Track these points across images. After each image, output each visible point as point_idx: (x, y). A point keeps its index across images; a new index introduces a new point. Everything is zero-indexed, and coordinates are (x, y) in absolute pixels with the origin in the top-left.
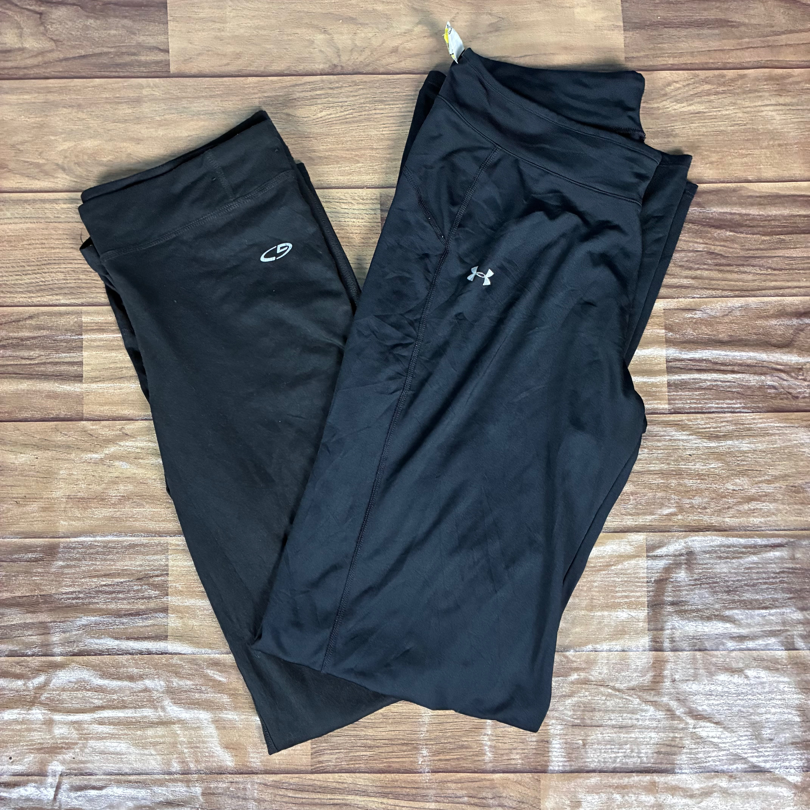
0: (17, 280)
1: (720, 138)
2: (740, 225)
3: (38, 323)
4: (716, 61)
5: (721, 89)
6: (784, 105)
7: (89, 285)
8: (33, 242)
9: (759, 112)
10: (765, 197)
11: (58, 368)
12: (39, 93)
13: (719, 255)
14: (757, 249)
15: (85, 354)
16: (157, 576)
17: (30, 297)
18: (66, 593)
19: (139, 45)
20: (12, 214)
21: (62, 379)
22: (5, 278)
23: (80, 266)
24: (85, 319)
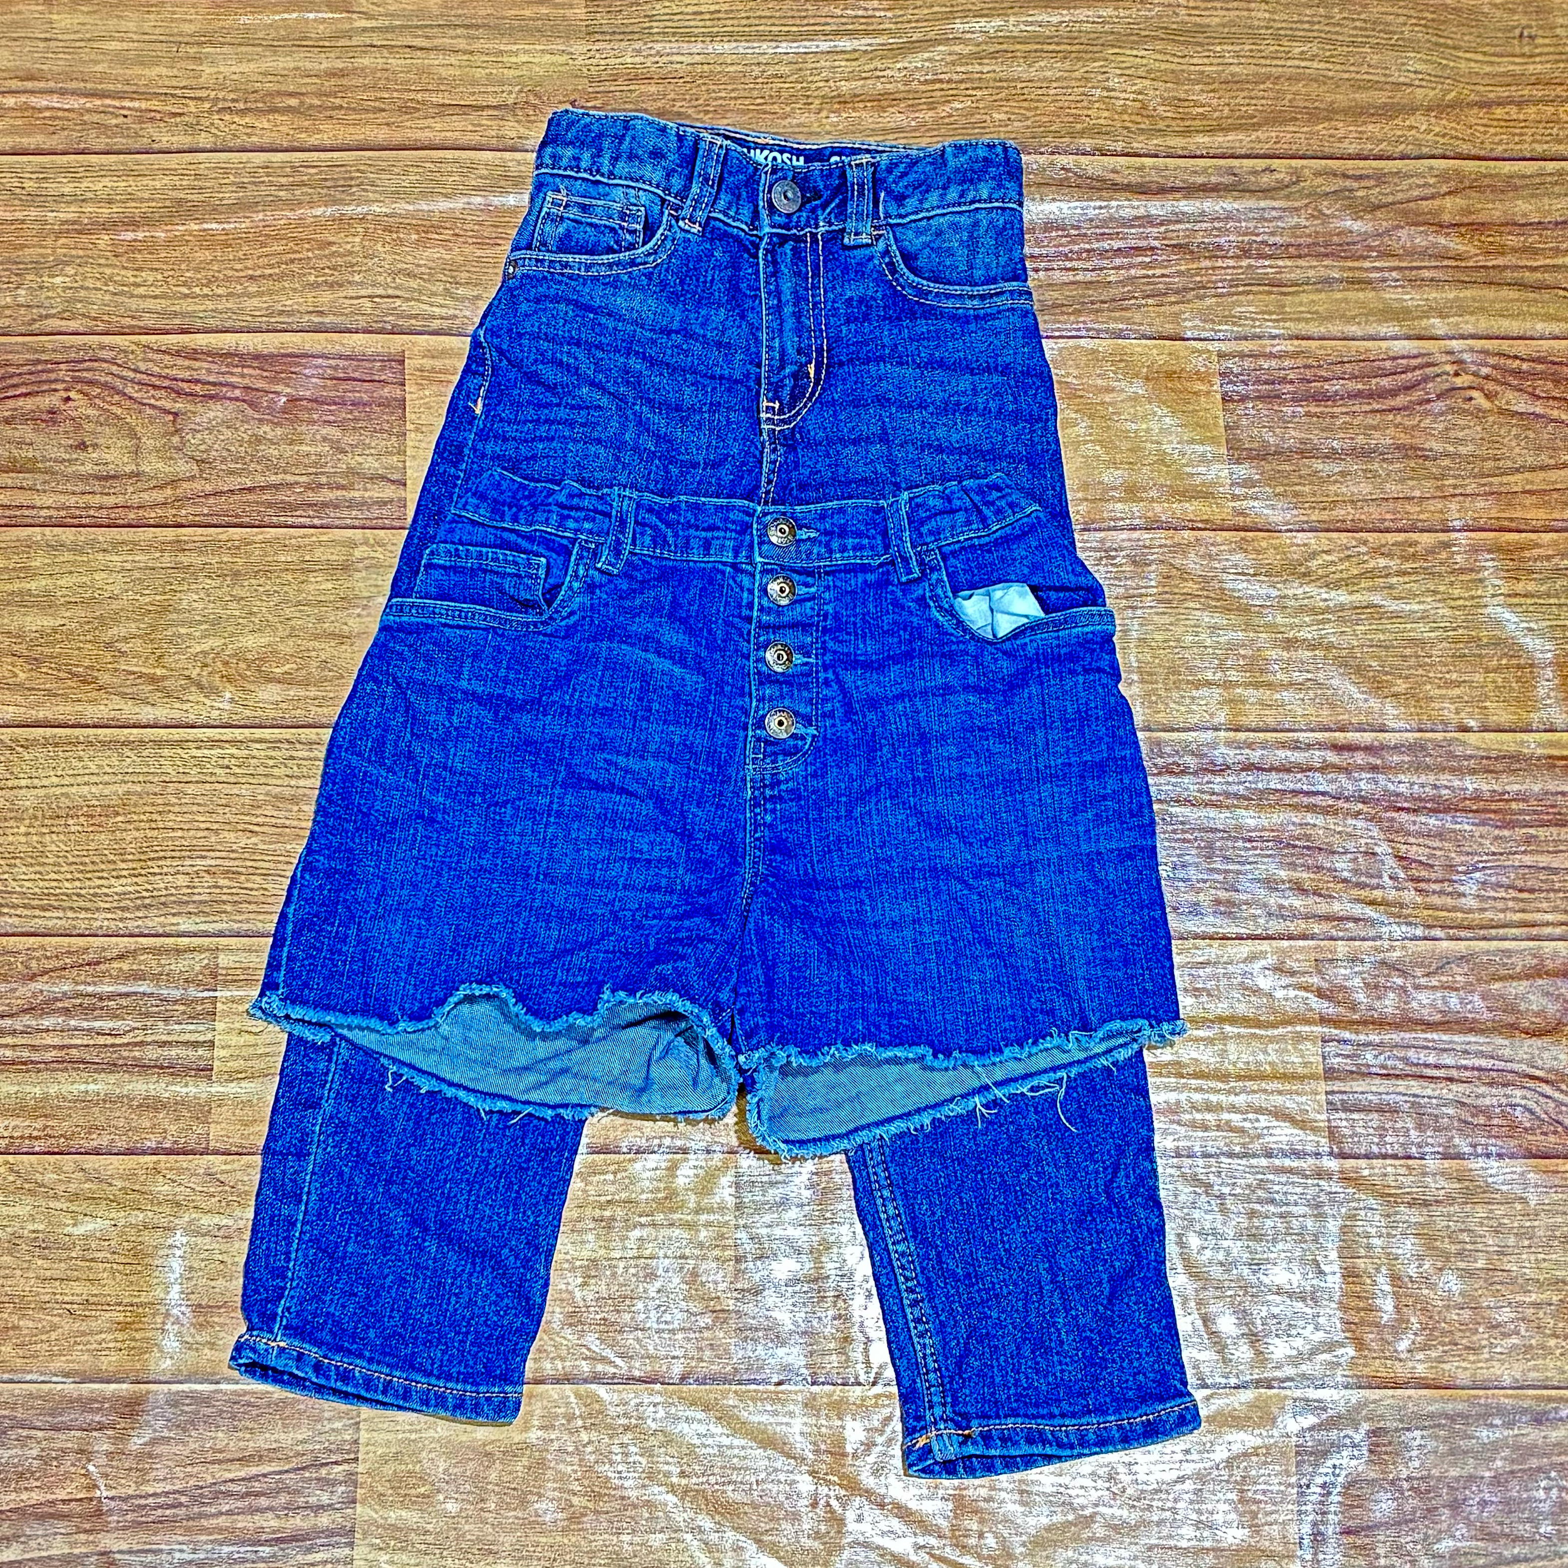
0: (99, 887)
1: (1408, 652)
2: (1452, 808)
3: (135, 967)
4: (1399, 516)
5: (1408, 566)
6: (1525, 596)
7: (236, 898)
8: (136, 818)
9: (1480, 607)
10: (1497, 758)
11: (165, 1052)
12: (162, 551)
13: (1415, 861)
15: (220, 1026)
16: (336, 1463)
17: (121, 920)
18: (155, 1495)
19: (351, 472)
20: (99, 766)
21: (172, 1074)
22: (78, 884)
23: (219, 862)
24: (224, 960)
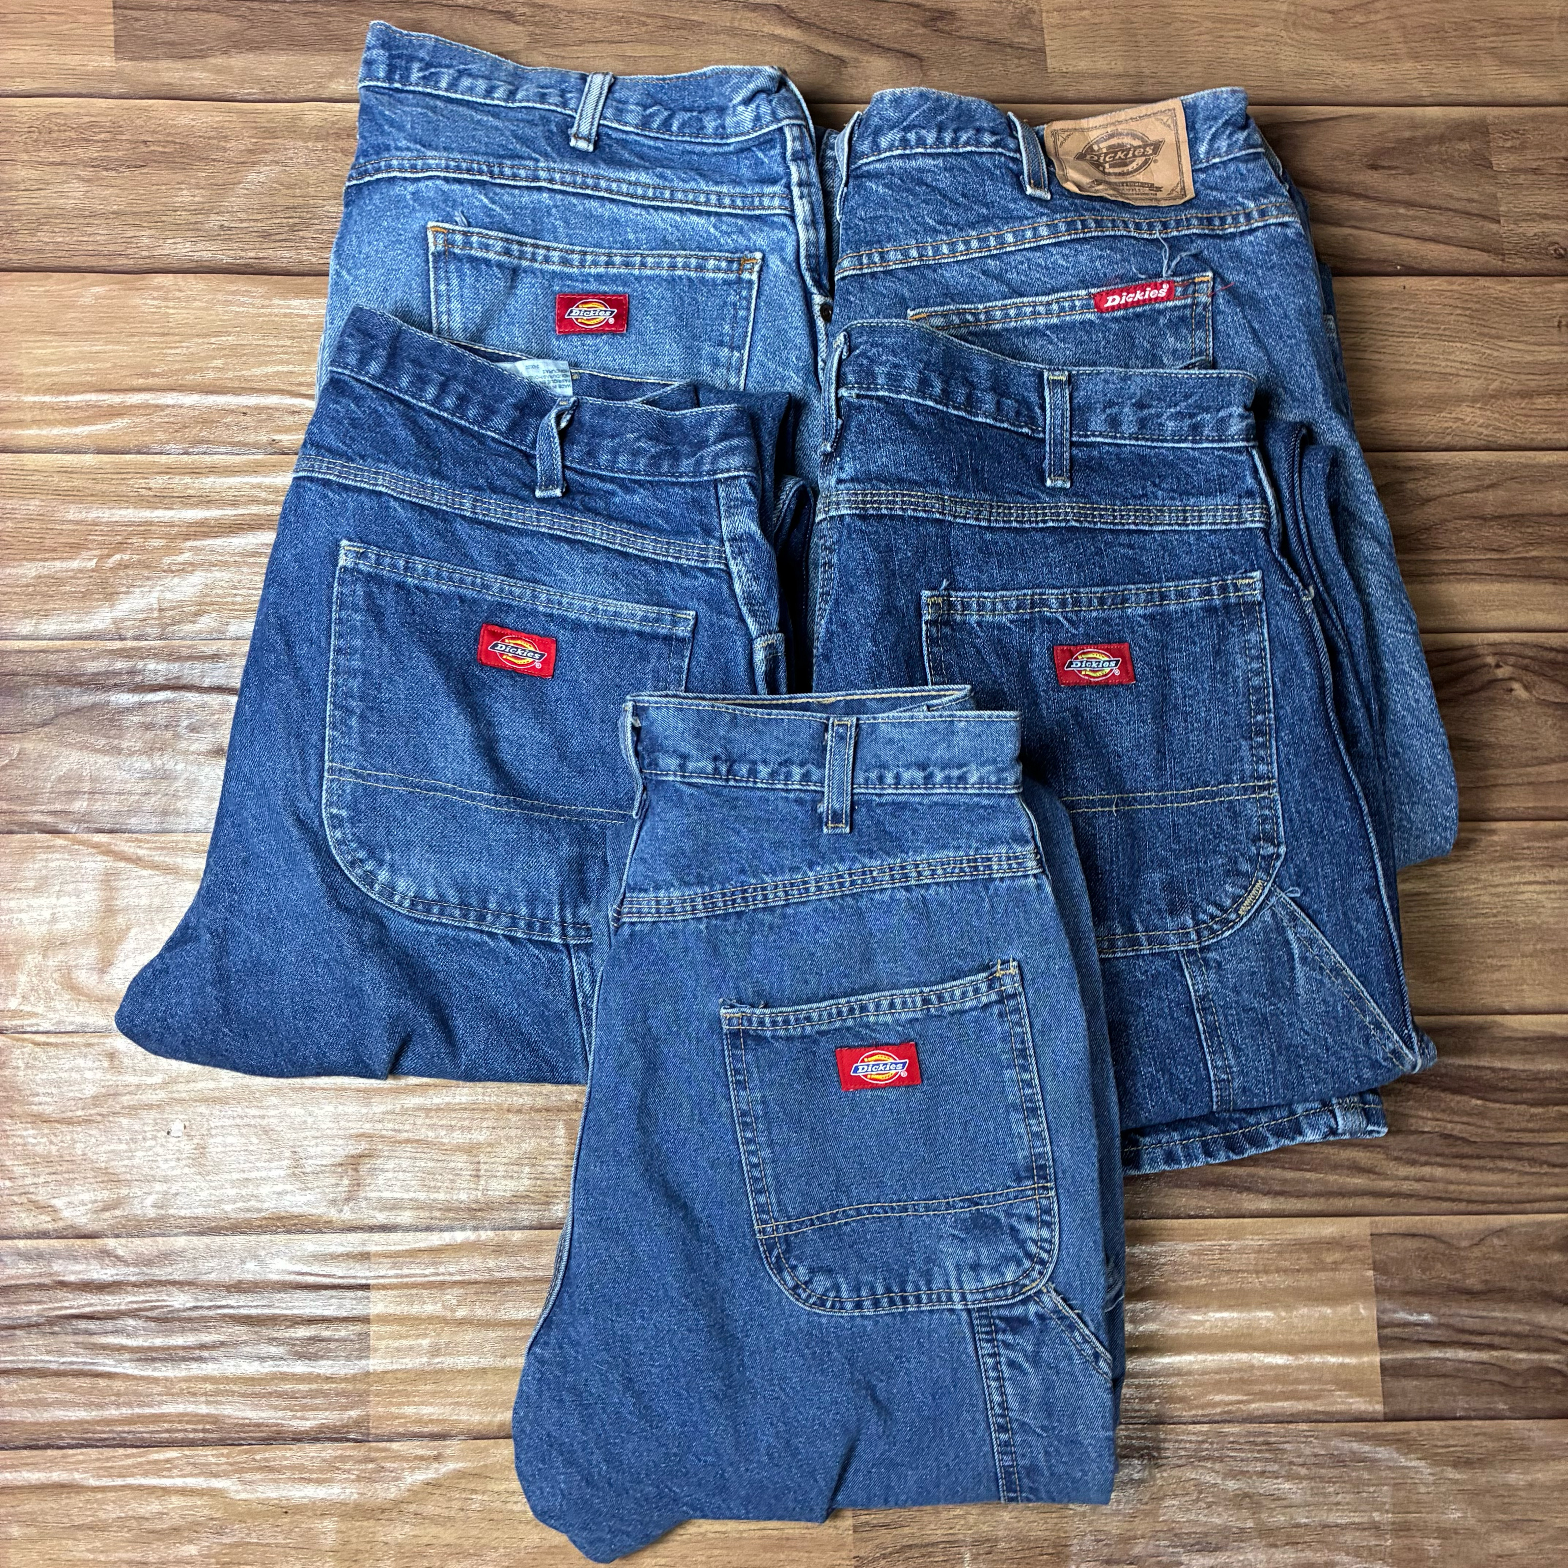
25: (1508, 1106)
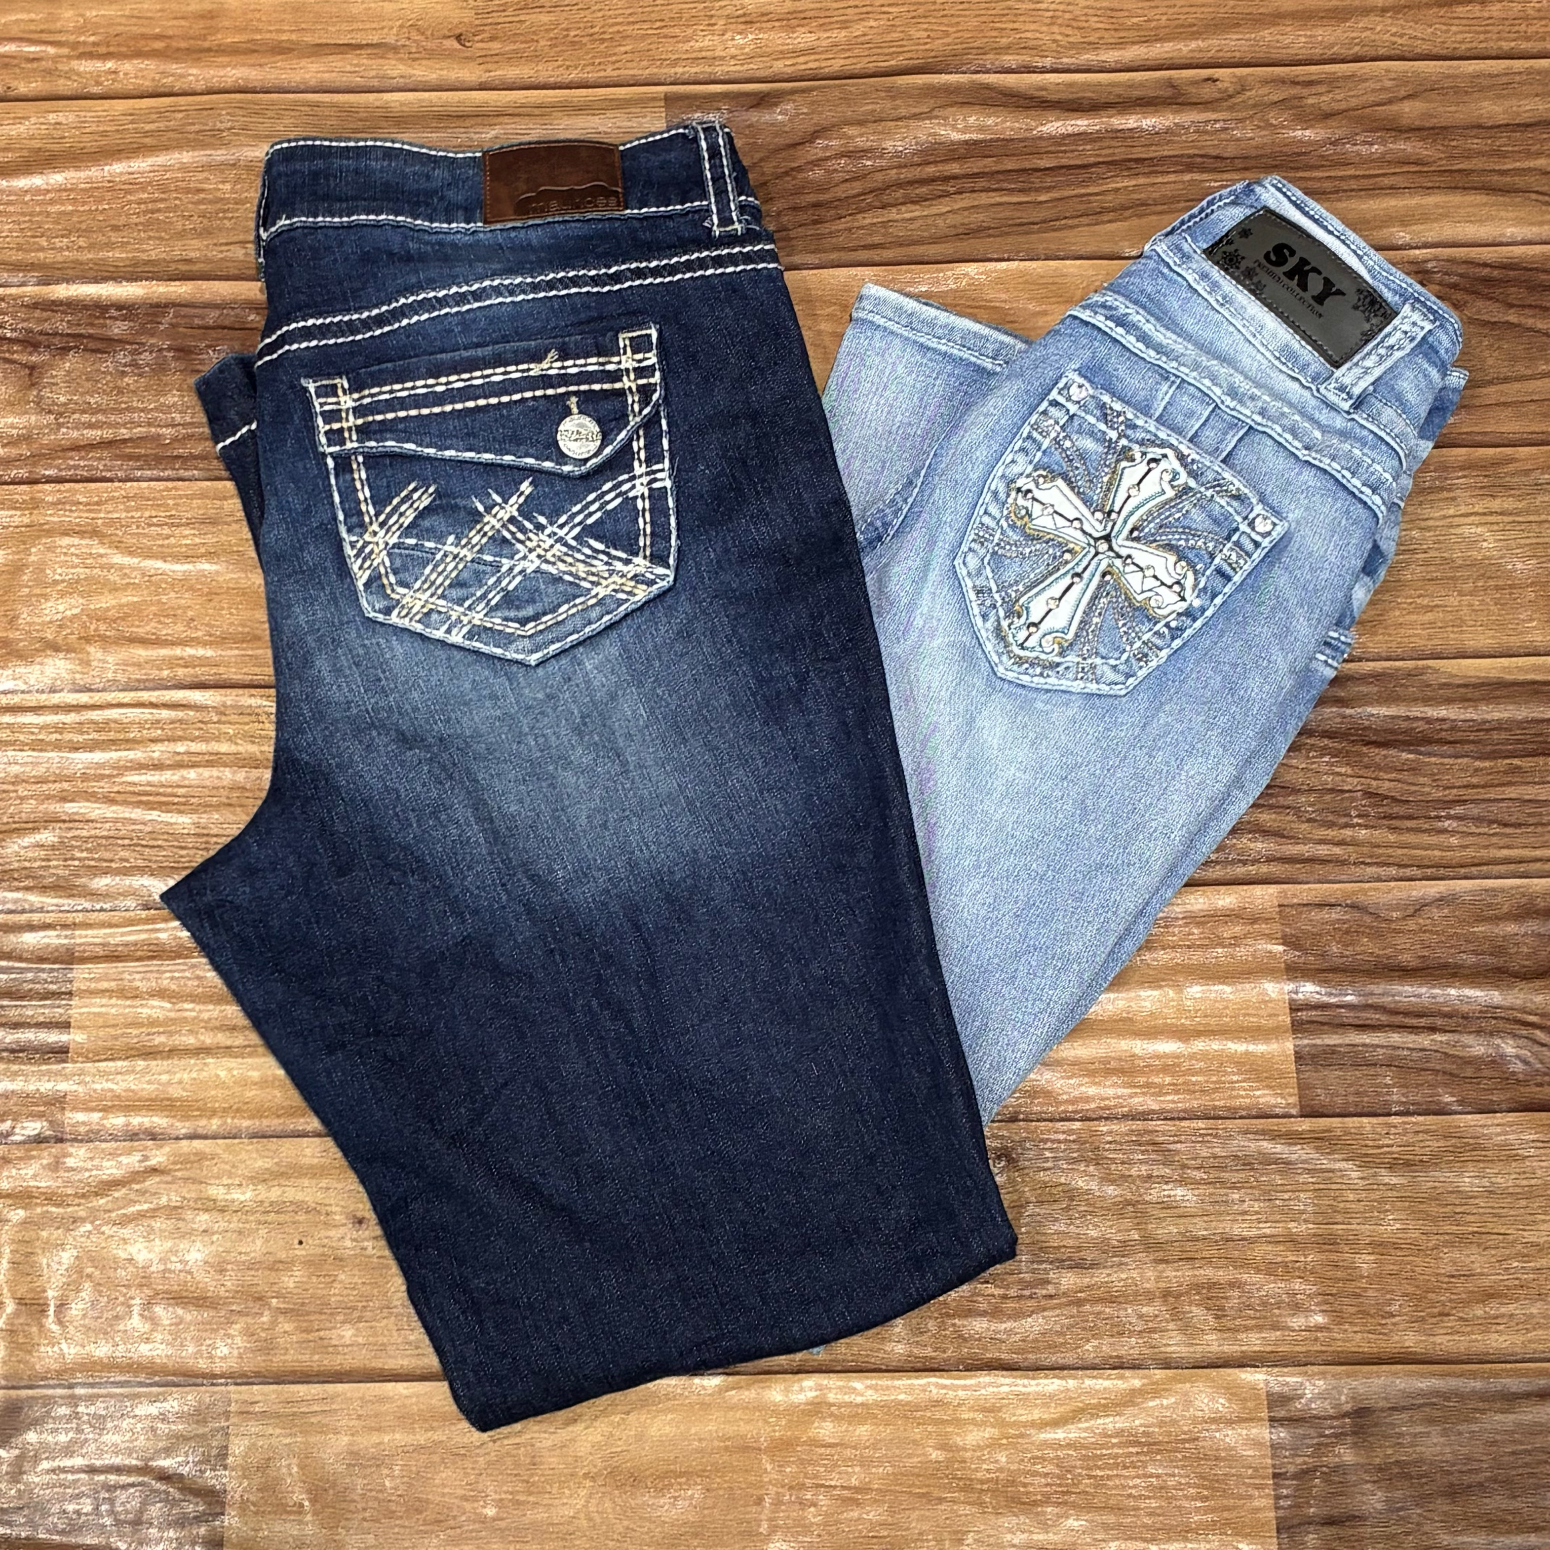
2: (1427, 740)
6: (1501, 514)
9: (1451, 527)
10: (1475, 686)
12: (16, 509)
13: (1386, 797)
14: (1465, 787)
15: (76, 1006)
25: (1446, 761)
